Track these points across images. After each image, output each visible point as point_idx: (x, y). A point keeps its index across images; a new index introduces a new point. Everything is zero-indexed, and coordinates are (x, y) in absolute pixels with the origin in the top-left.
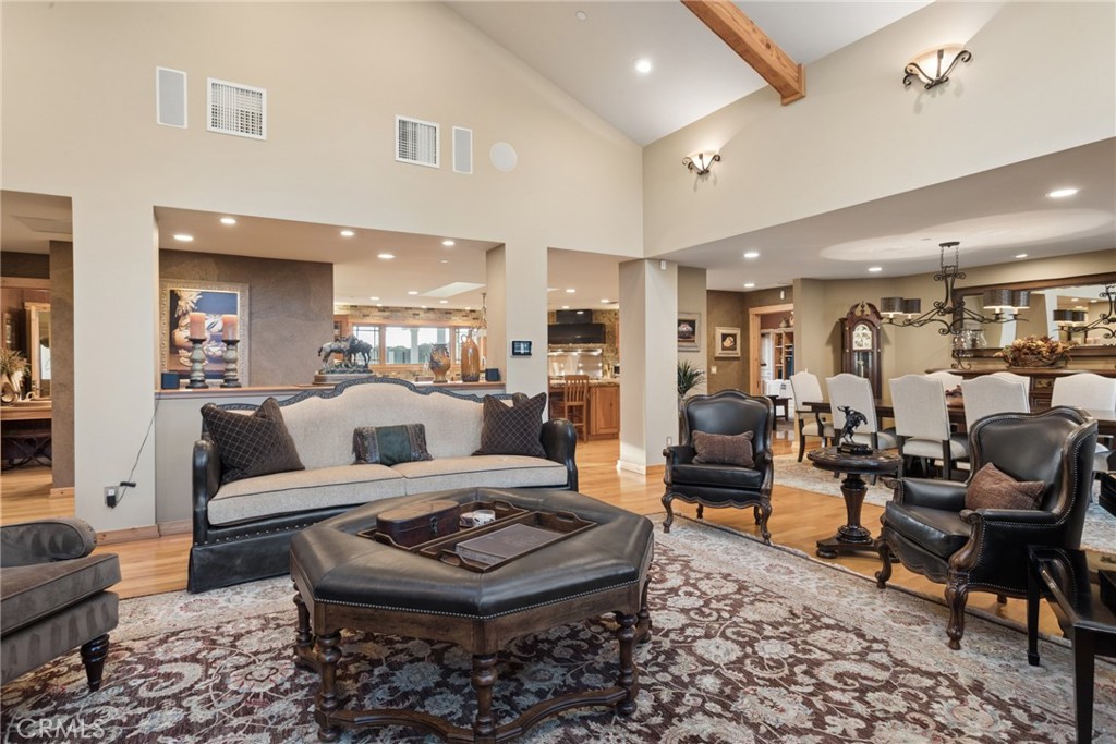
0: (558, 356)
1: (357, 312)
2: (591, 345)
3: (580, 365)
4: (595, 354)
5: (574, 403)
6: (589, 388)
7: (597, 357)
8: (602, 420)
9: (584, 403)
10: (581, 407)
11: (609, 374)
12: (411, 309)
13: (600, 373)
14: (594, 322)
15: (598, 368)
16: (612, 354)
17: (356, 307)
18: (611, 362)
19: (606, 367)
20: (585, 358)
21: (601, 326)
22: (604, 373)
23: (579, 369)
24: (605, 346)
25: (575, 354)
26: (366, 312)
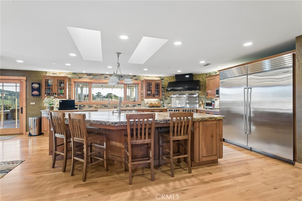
0: (177, 97)
1: (76, 76)
2: (193, 92)
3: (187, 102)
4: (195, 96)
5: (180, 138)
6: (193, 123)
7: (196, 97)
8: (204, 150)
9: (188, 137)
10: (186, 141)
11: (202, 106)
12: (104, 74)
13: (197, 106)
14: (194, 79)
15: (196, 103)
16: (204, 96)
17: (76, 73)
18: (203, 100)
19: (201, 103)
20: (190, 98)
21: (198, 81)
22: (200, 105)
23: (187, 103)
24: (200, 92)
25: (185, 96)
26: (80, 76)
